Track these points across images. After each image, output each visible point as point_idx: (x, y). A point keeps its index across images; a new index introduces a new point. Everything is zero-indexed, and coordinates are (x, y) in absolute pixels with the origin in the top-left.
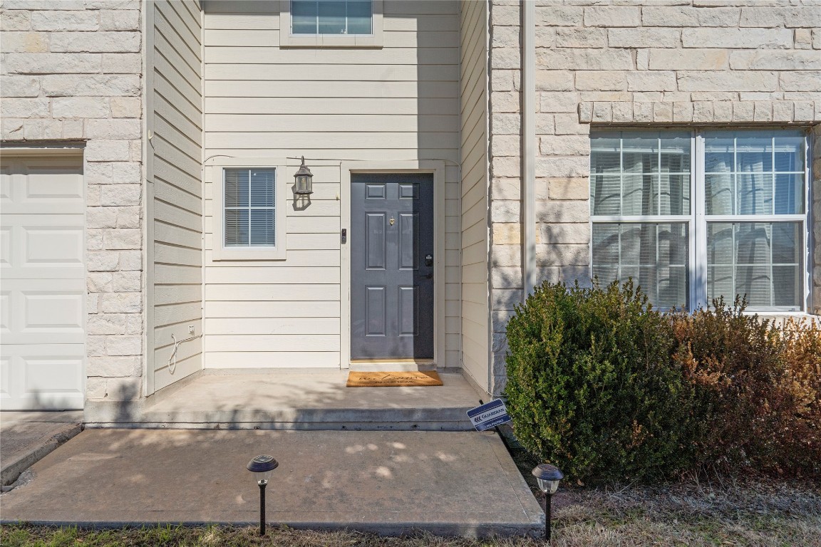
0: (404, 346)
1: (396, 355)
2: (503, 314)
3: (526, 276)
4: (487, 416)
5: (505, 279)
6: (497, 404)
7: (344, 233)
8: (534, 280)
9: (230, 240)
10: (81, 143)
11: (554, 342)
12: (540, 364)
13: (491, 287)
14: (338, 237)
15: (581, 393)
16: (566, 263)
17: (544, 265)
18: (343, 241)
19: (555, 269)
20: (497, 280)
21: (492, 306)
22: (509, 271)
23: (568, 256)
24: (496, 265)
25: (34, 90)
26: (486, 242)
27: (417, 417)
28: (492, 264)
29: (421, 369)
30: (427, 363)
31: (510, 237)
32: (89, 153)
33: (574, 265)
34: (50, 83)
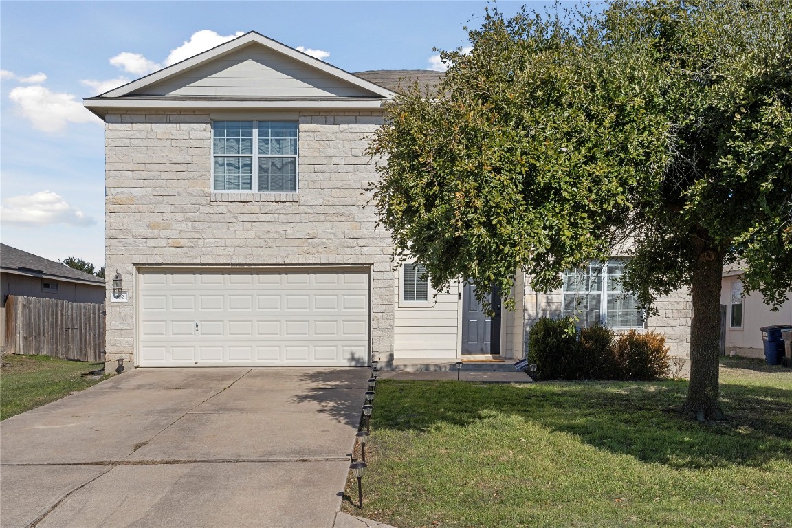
0: (487, 348)
1: (482, 352)
2: (528, 329)
3: (537, 314)
4: (521, 365)
5: (529, 315)
6: (525, 360)
7: (460, 294)
8: (540, 315)
9: (406, 298)
10: (372, 264)
11: (541, 334)
12: (537, 340)
13: (524, 319)
14: (457, 296)
15: (547, 349)
16: (553, 309)
17: (544, 311)
18: (459, 298)
19: (548, 312)
20: (526, 316)
21: (525, 326)
22: (531, 313)
23: (554, 307)
24: (527, 310)
25: (355, 244)
26: (522, 301)
27: (495, 367)
28: (525, 310)
29: (494, 358)
30: (497, 356)
31: (532, 300)
32: (375, 267)
33: (555, 310)
34: (361, 242)
